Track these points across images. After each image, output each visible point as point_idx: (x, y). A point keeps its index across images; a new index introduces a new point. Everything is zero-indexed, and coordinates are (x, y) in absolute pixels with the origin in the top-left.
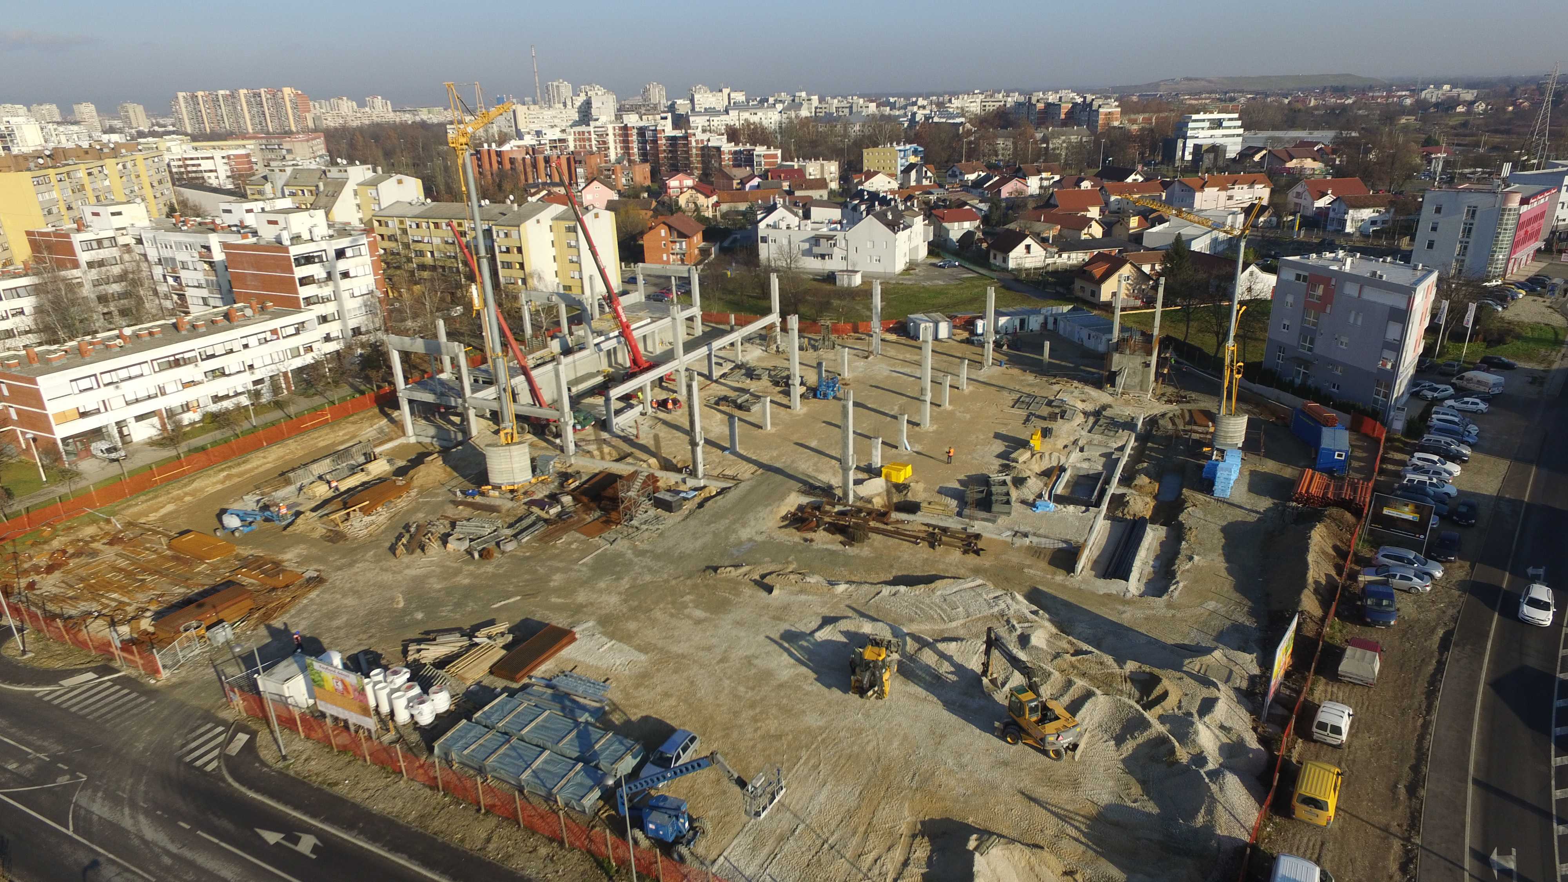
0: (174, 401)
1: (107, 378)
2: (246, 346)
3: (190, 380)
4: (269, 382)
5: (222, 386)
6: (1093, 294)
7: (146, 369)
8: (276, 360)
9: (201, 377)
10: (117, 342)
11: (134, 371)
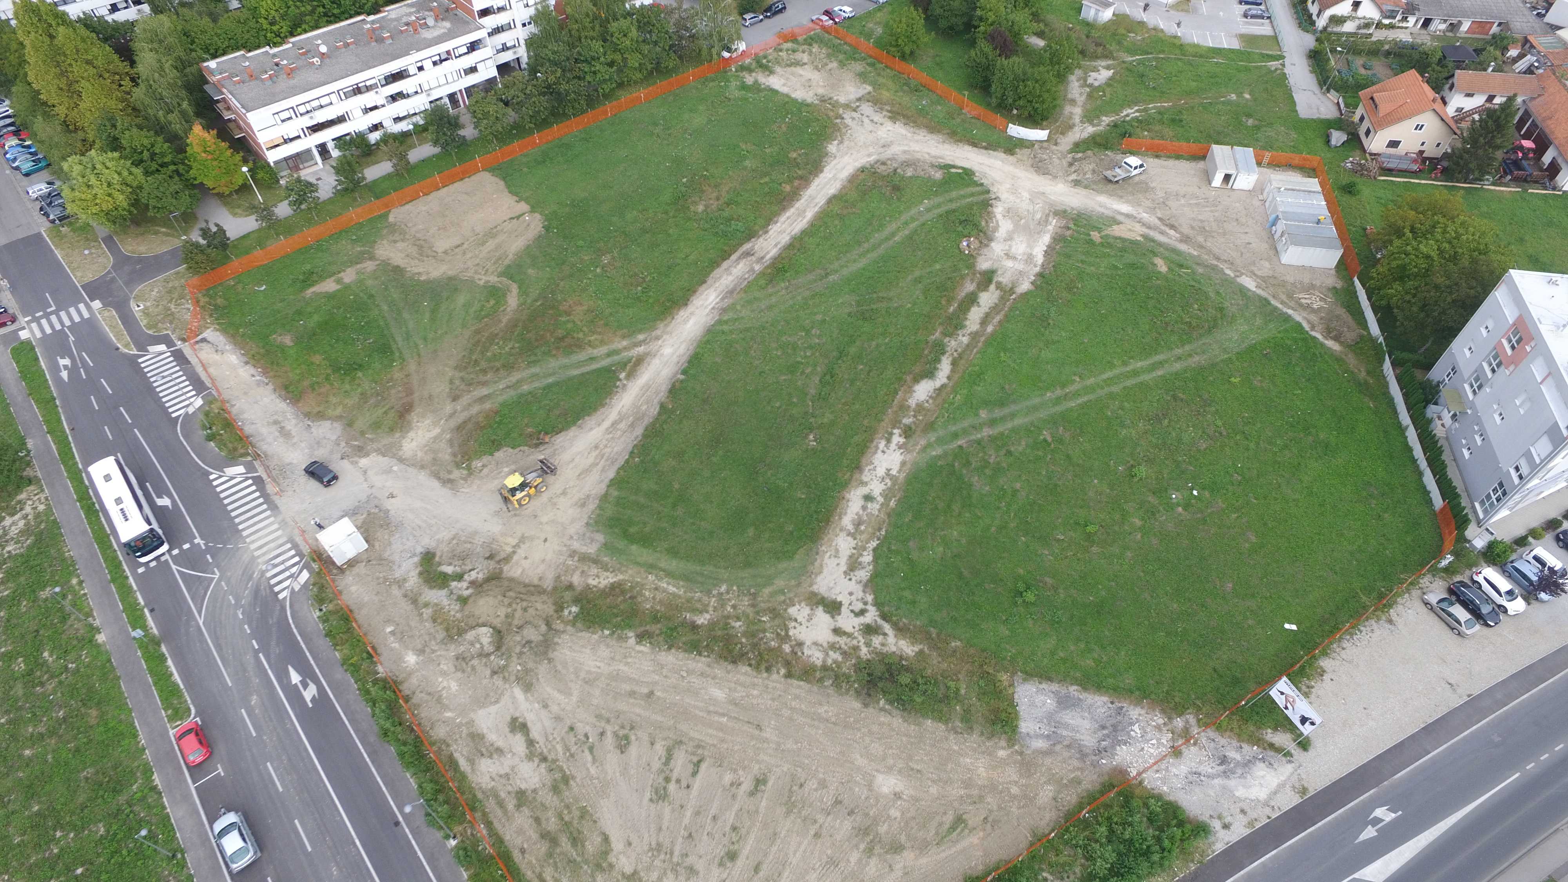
0: (358, 124)
1: (302, 109)
2: (421, 70)
3: (373, 105)
4: (447, 100)
5: (401, 108)
6: (1368, 133)
7: (334, 98)
8: (450, 80)
9: (383, 101)
10: (315, 60)
11: (324, 101)
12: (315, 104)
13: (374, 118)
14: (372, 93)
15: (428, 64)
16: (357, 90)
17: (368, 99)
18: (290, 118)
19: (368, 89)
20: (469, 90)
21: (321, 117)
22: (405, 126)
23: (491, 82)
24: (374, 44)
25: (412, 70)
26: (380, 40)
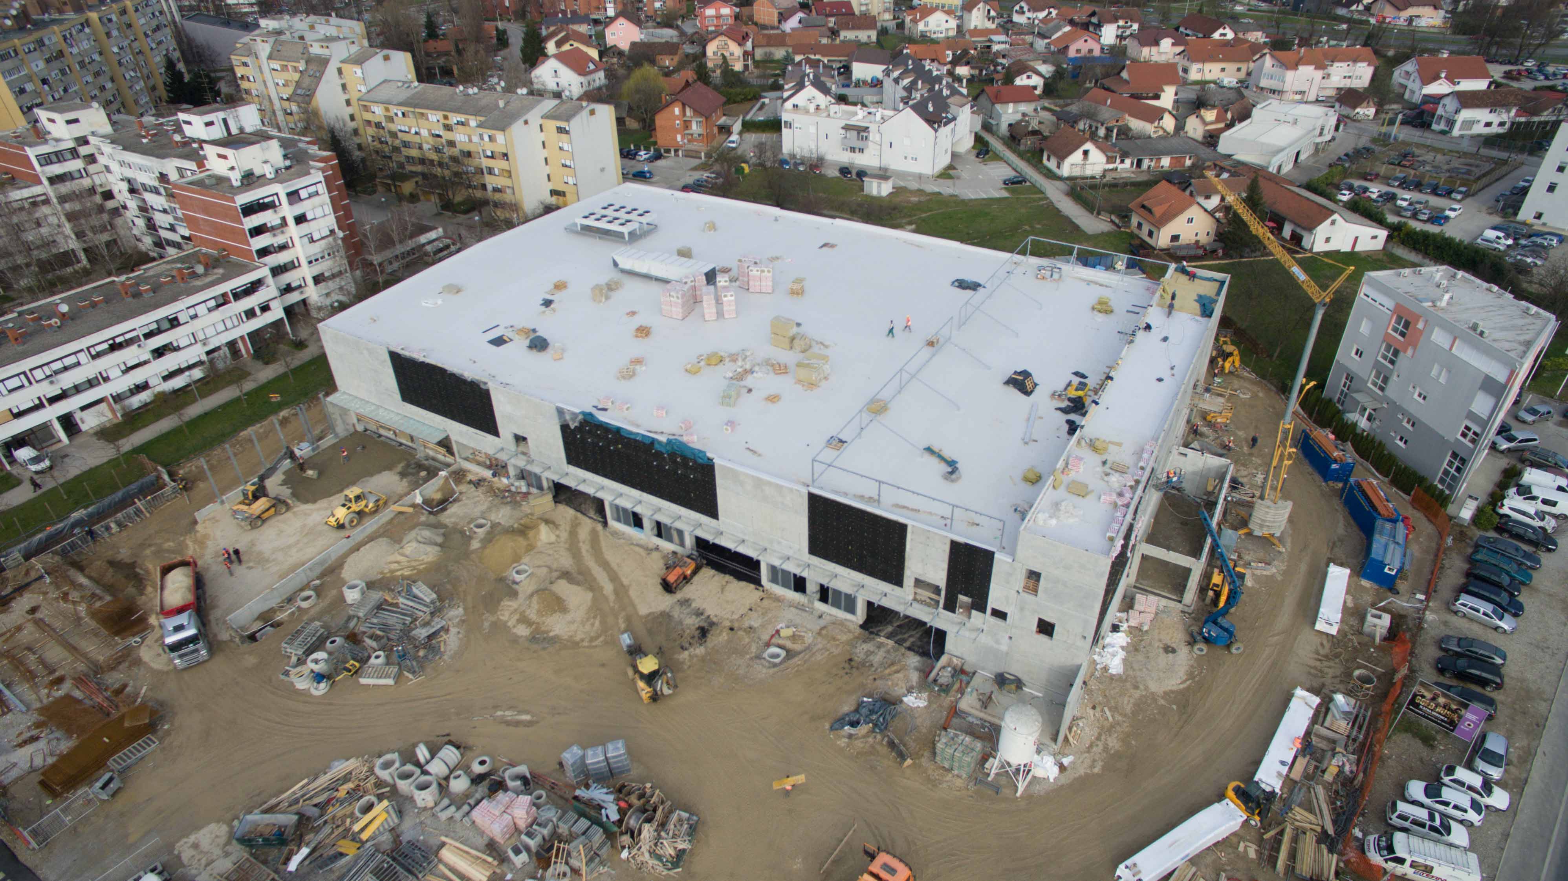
0: (120, 384)
1: (38, 374)
2: (195, 317)
3: (136, 362)
4: (226, 349)
5: (170, 362)
6: (1151, 234)
7: (83, 357)
8: (229, 324)
9: (147, 356)
10: (53, 321)
11: (68, 361)
12: (58, 365)
13: (137, 377)
14: (134, 348)
15: (201, 310)
16: (115, 347)
17: (130, 355)
18: (22, 386)
19: (129, 343)
20: (254, 336)
21: (67, 380)
22: (178, 382)
23: (278, 324)
24: (130, 299)
25: (182, 318)
26: (137, 295)
